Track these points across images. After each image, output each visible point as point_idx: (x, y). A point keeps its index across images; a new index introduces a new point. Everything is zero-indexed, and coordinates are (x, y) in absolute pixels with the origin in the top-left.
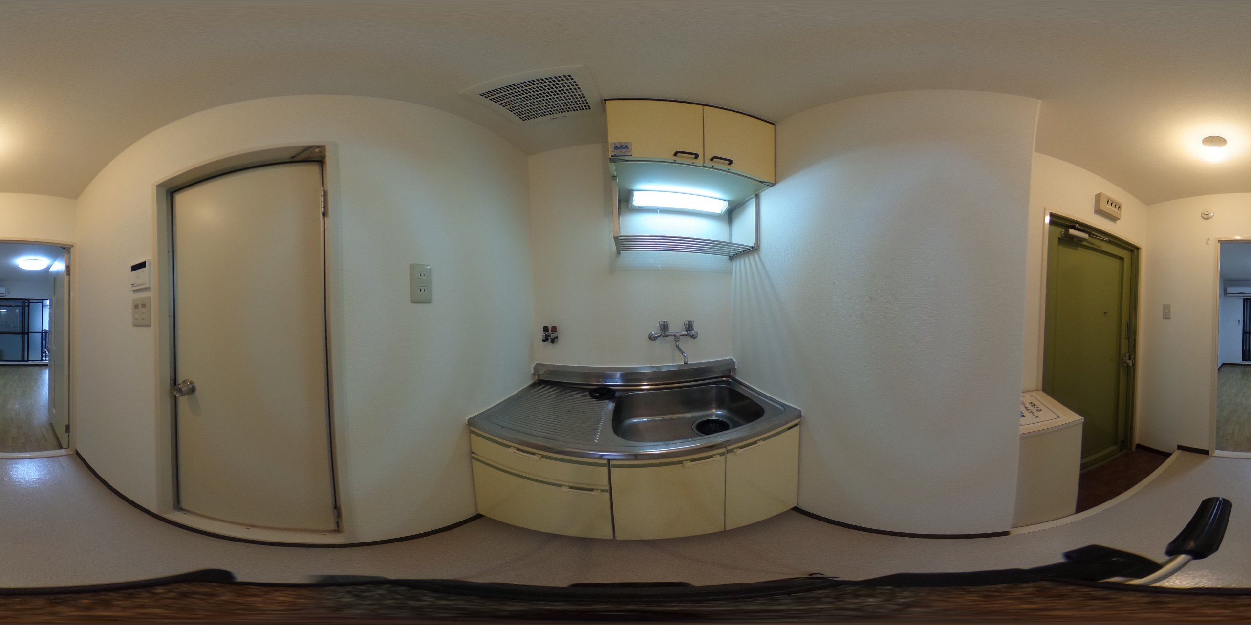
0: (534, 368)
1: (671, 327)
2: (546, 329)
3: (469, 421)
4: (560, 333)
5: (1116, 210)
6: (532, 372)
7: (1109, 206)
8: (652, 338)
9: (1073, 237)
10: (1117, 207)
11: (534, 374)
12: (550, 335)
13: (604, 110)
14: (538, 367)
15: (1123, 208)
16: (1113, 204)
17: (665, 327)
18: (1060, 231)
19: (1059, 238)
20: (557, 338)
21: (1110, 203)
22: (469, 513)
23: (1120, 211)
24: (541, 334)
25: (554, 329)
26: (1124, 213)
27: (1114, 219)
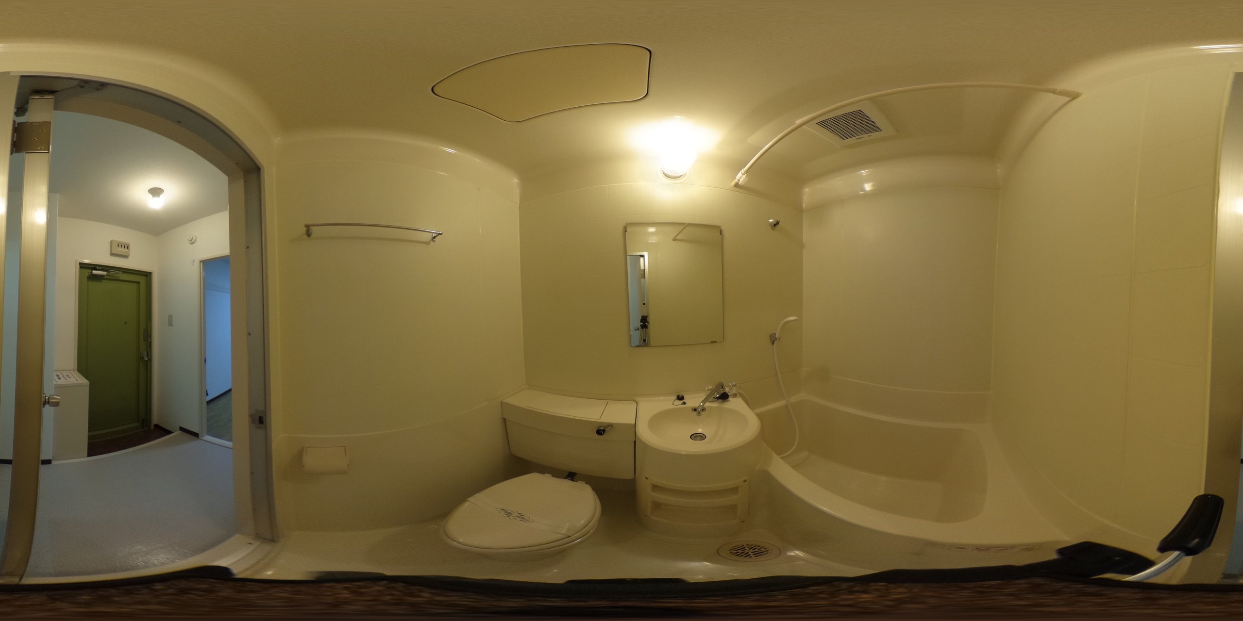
5: (126, 250)
7: (119, 249)
9: (96, 275)
10: (126, 247)
15: (131, 247)
16: (123, 246)
18: (87, 272)
19: (88, 277)
21: (120, 246)
23: (129, 250)
26: (133, 251)
27: (126, 257)
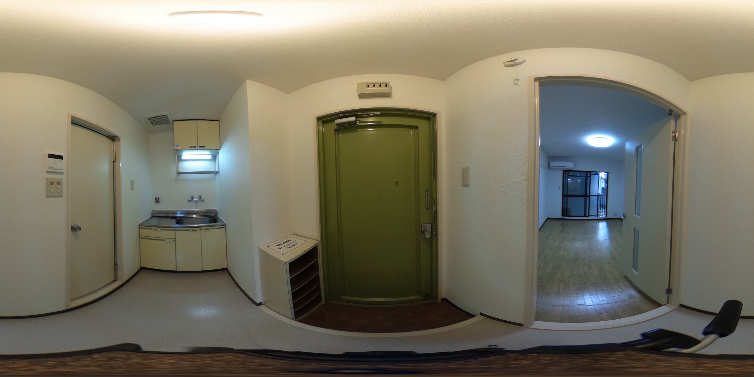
0: (152, 212)
1: (194, 197)
2: (156, 199)
3: (140, 224)
4: (160, 200)
6: (151, 213)
8: (189, 201)
11: (151, 214)
12: (157, 200)
13: (173, 123)
14: (153, 211)
17: (192, 197)
20: (159, 201)
22: (139, 268)
24: (154, 200)
25: (158, 198)
